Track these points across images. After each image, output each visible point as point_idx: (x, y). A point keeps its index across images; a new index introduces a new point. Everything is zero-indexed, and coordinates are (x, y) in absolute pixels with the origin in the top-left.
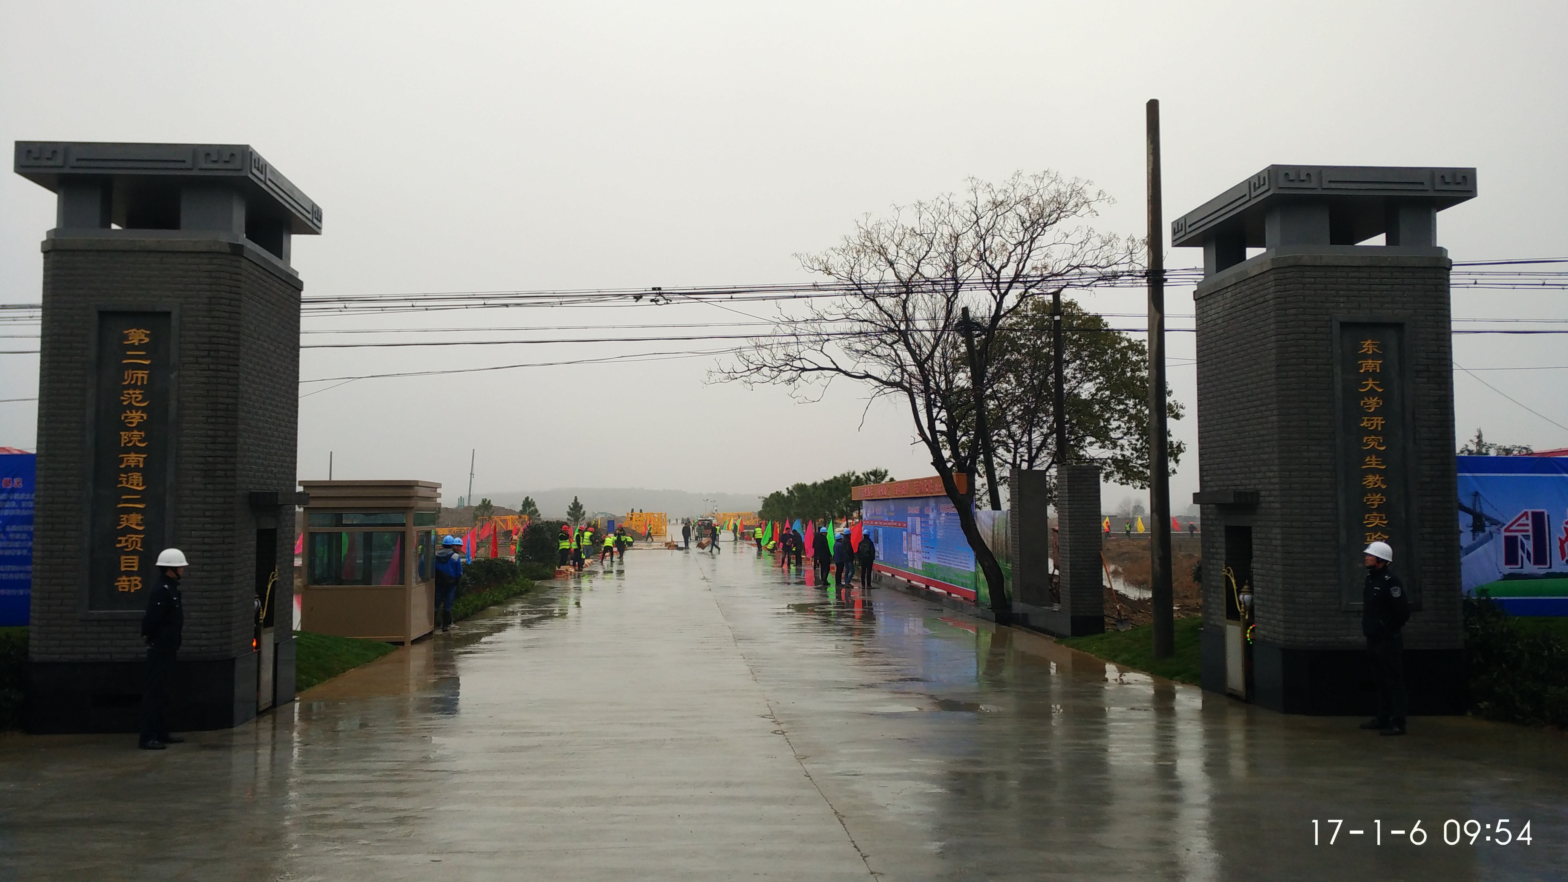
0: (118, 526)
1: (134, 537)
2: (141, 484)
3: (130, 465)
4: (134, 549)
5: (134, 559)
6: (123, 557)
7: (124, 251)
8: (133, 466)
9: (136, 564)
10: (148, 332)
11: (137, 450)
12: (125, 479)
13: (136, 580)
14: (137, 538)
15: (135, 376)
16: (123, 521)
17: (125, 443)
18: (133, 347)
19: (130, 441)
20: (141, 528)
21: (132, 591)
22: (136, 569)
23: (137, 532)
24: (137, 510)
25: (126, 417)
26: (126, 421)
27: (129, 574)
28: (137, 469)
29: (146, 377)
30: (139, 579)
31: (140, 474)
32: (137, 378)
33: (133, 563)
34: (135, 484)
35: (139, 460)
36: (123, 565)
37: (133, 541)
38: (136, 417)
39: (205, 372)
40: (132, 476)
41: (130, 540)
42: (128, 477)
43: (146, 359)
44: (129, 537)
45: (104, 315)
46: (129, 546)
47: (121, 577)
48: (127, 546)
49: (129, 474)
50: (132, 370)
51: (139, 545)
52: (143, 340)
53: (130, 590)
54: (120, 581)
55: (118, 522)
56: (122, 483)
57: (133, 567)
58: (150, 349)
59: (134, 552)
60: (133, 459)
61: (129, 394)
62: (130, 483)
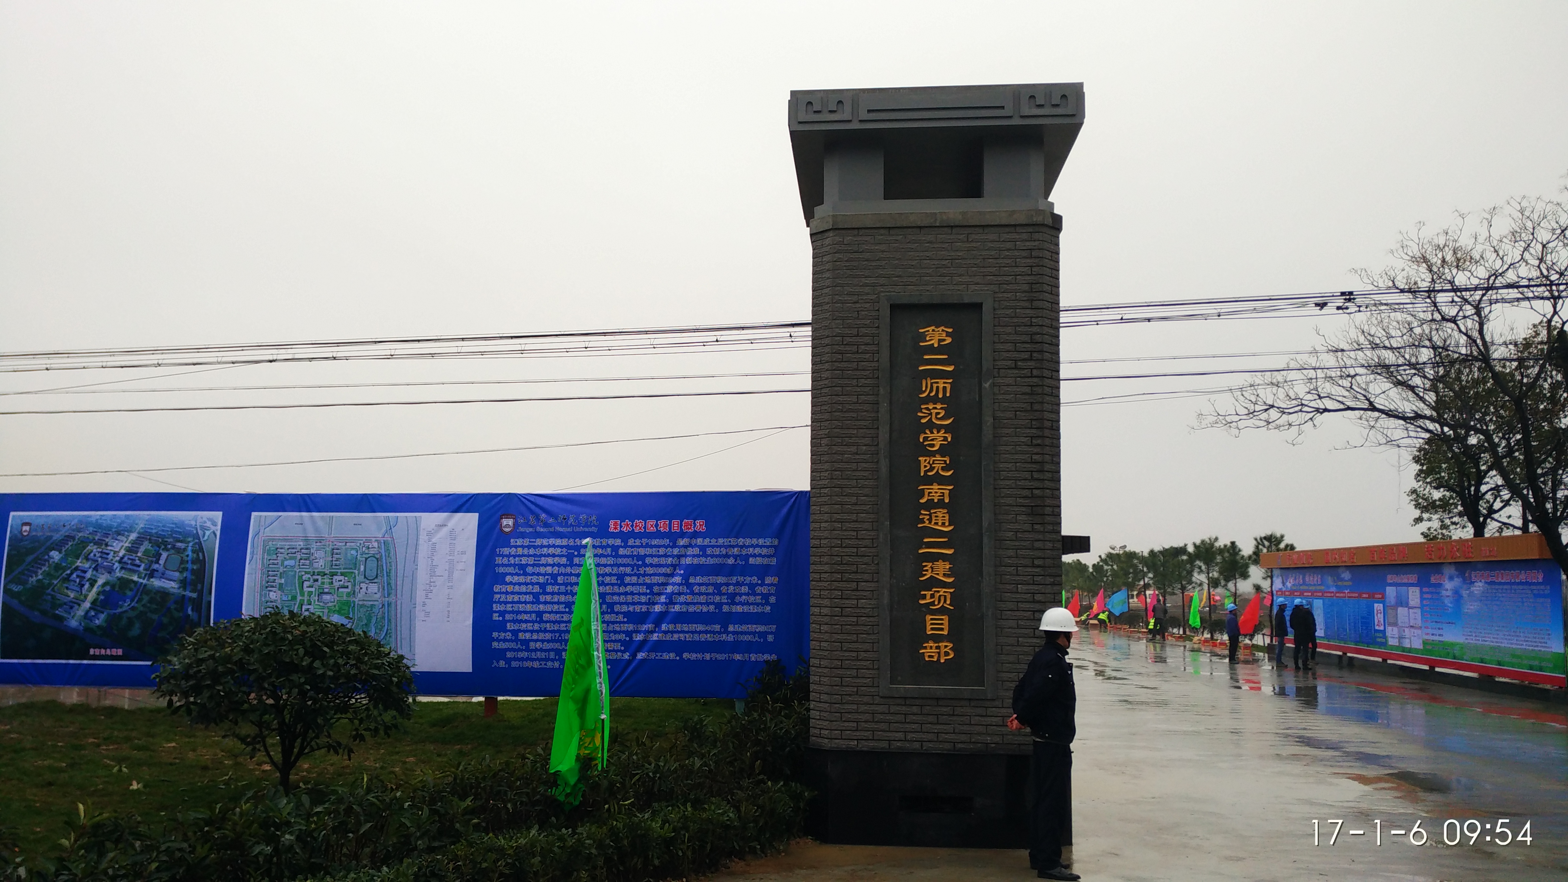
0: (921, 577)
1: (942, 591)
2: (947, 524)
3: (933, 499)
4: (943, 606)
5: (942, 619)
6: (929, 617)
7: (920, 227)
8: (936, 501)
9: (946, 626)
10: (950, 330)
11: (939, 479)
12: (928, 517)
13: (946, 646)
14: (945, 592)
15: (935, 386)
16: (927, 570)
17: (926, 472)
18: (931, 349)
19: (932, 469)
20: (951, 580)
21: (942, 661)
22: (945, 632)
23: (945, 585)
24: (944, 557)
25: (926, 439)
26: (926, 443)
27: (937, 639)
28: (941, 504)
29: (948, 387)
30: (951, 645)
31: (945, 511)
32: (938, 388)
33: (942, 624)
34: (940, 524)
35: (943, 493)
36: (929, 627)
37: (940, 596)
38: (937, 439)
39: (1027, 380)
40: (935, 513)
41: (937, 595)
42: (930, 515)
43: (949, 365)
44: (935, 591)
45: (896, 308)
46: (936, 603)
47: (928, 642)
48: (934, 601)
49: (932, 511)
50: (931, 379)
51: (948, 602)
52: (944, 340)
53: (939, 659)
54: (925, 648)
55: (920, 571)
56: (924, 522)
57: (942, 629)
58: (951, 352)
59: (942, 611)
60: (936, 492)
61: (927, 409)
62: (933, 523)
